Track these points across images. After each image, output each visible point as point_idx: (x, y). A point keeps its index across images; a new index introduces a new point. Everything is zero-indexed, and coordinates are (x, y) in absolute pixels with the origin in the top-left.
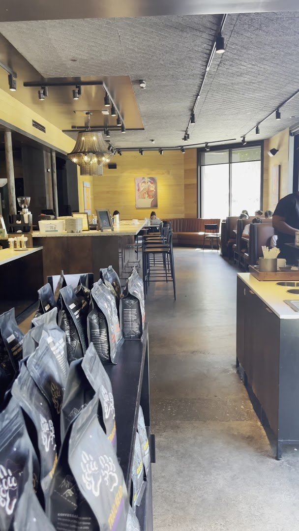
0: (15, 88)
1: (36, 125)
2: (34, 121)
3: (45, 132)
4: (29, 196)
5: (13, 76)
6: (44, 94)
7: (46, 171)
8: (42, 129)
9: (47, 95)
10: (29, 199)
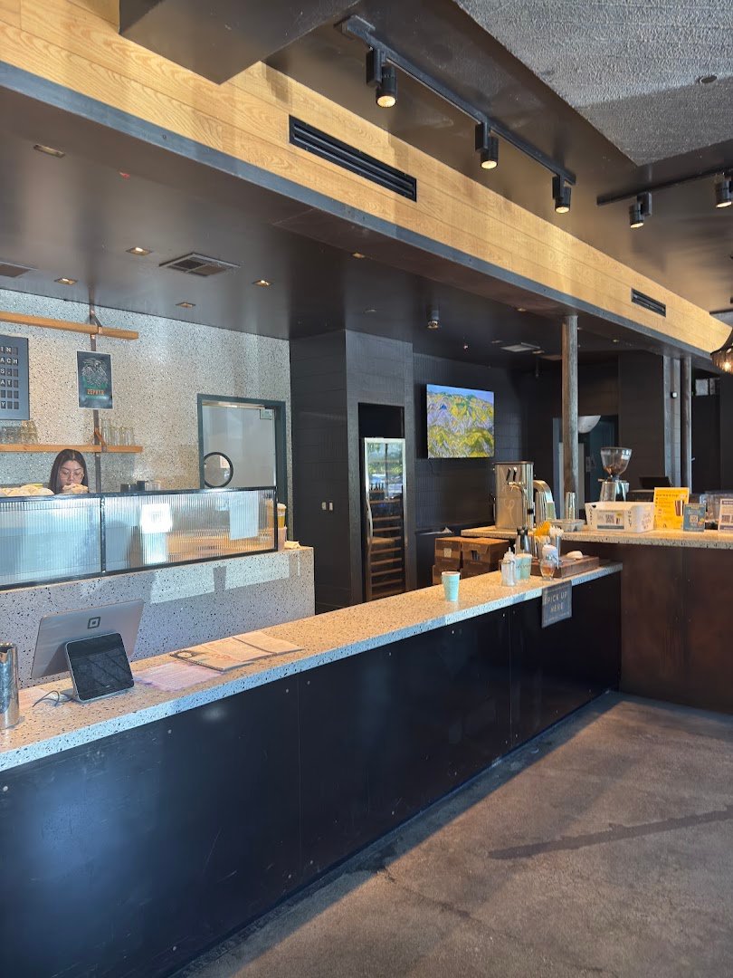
0: (567, 205)
1: (640, 298)
2: (634, 292)
3: (664, 314)
4: (628, 447)
5: (563, 177)
6: (644, 209)
7: (666, 396)
8: (660, 309)
9: (650, 212)
10: (628, 452)
